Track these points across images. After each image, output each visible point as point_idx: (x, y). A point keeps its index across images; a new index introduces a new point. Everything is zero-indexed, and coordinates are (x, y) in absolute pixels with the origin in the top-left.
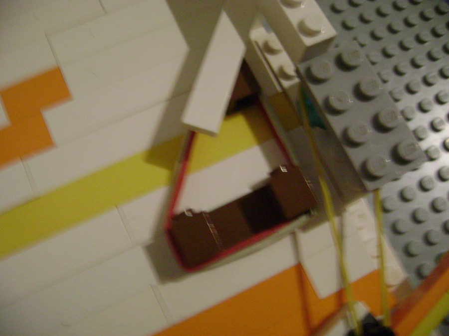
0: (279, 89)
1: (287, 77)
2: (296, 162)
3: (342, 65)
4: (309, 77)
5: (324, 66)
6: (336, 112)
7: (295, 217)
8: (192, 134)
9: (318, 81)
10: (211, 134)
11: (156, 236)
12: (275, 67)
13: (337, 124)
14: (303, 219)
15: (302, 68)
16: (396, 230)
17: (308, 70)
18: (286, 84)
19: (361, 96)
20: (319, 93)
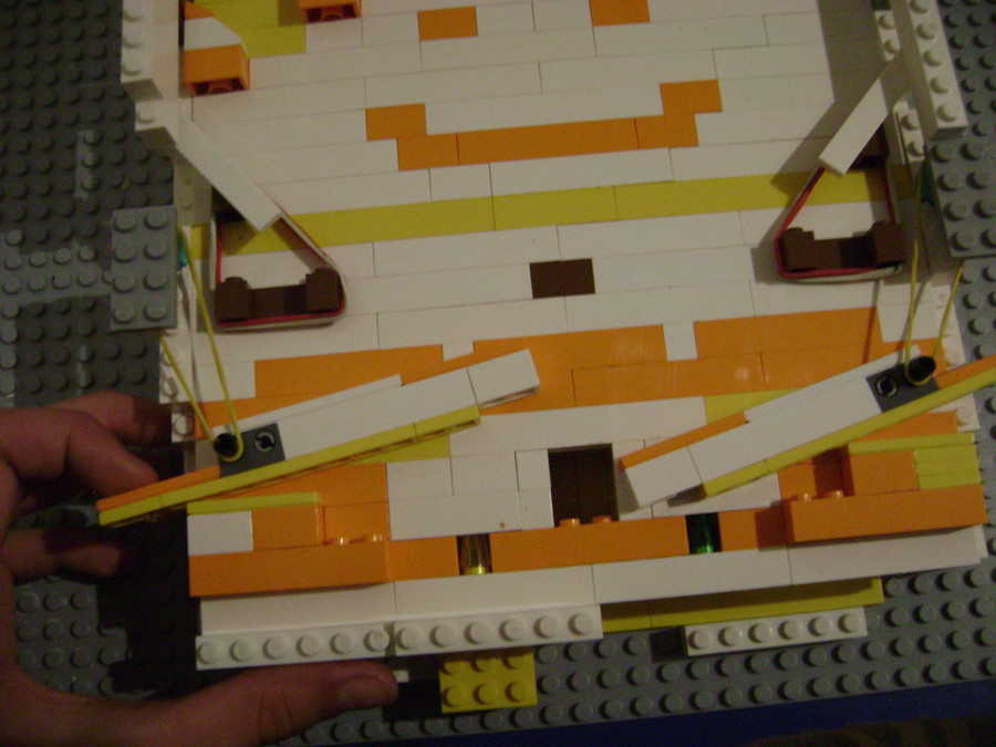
0: (904, 162)
1: (915, 153)
2: (898, 220)
3: (965, 153)
4: (932, 154)
5: (949, 150)
6: (946, 189)
7: (884, 265)
8: (822, 170)
9: (940, 160)
10: (838, 174)
11: (763, 243)
12: (907, 141)
13: (943, 199)
14: (889, 270)
15: (930, 146)
16: (966, 303)
17: (934, 149)
18: (912, 159)
19: (972, 182)
20: (937, 169)
